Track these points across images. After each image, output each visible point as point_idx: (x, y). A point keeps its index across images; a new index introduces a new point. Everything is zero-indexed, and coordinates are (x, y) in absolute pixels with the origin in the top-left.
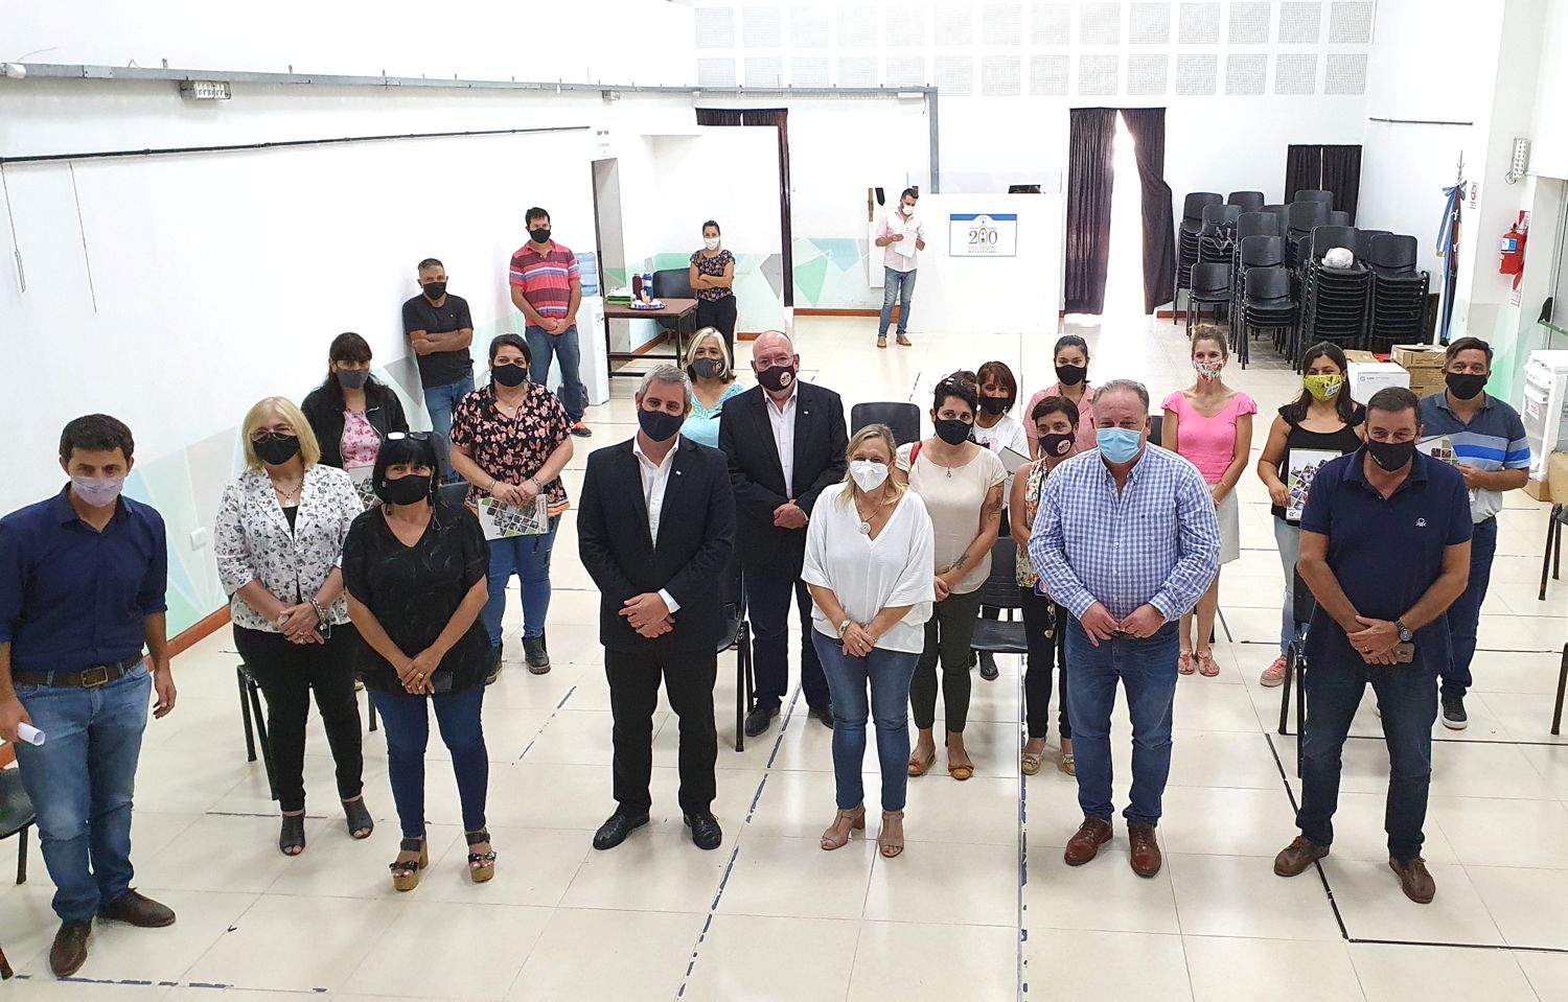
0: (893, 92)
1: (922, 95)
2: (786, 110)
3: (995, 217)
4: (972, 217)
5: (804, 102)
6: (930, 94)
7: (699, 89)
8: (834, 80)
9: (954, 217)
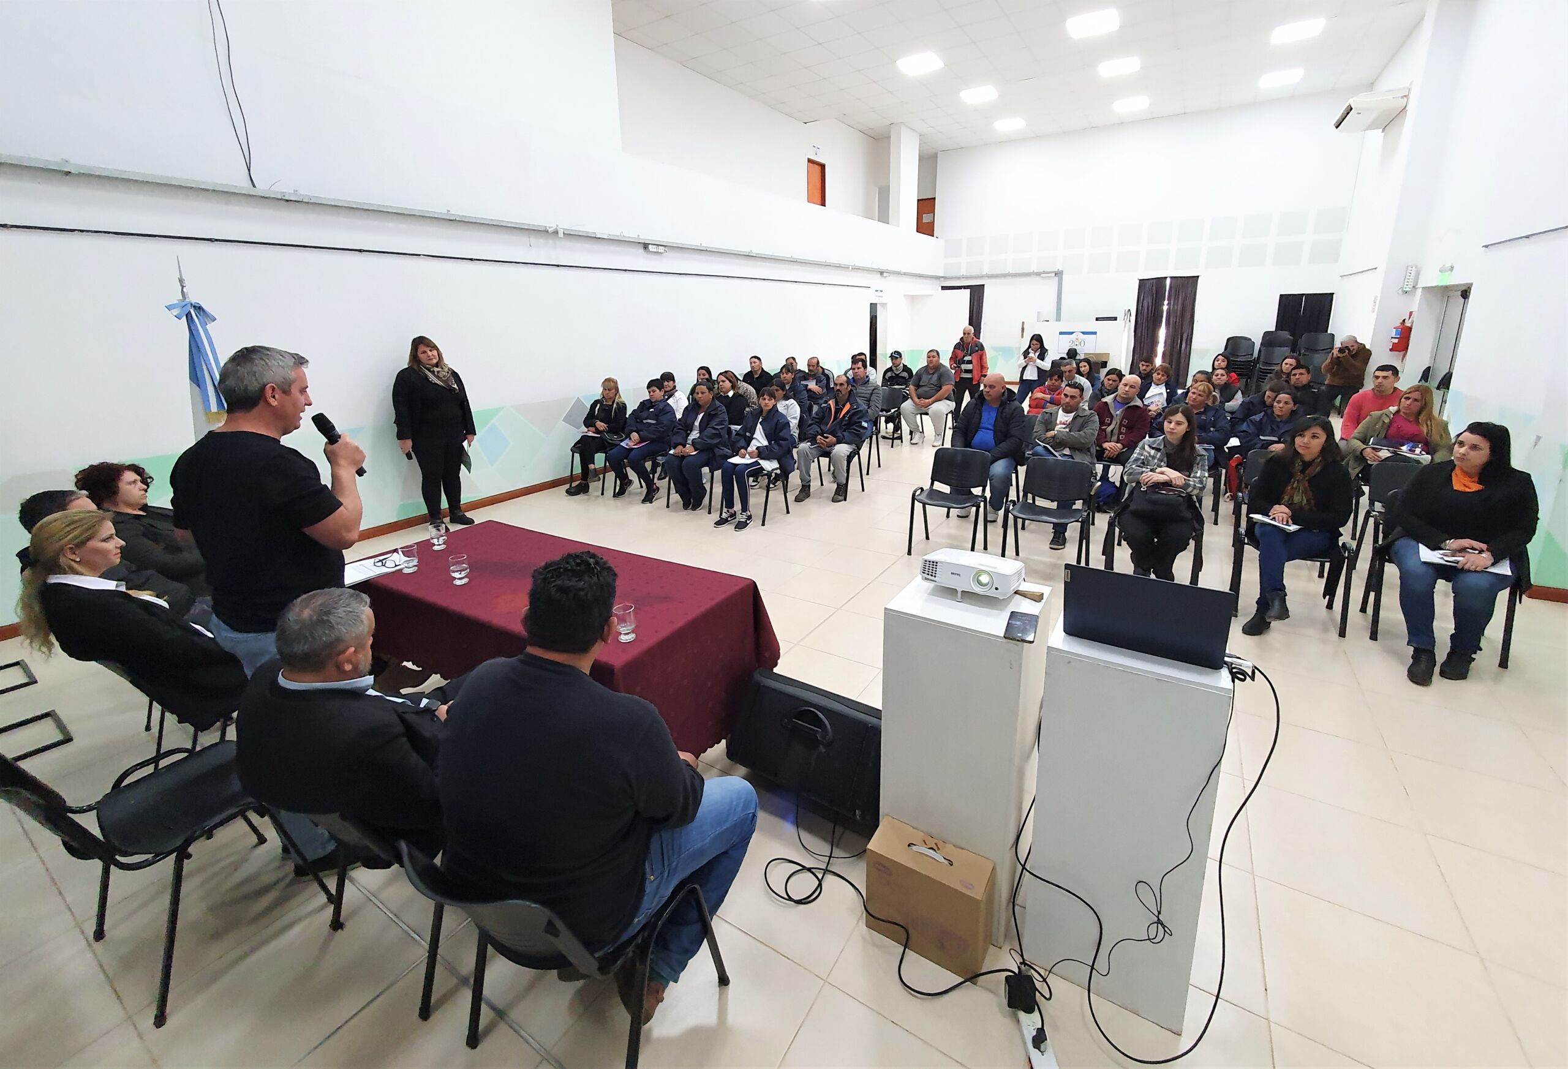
0: (1038, 274)
1: (1053, 274)
2: (984, 285)
3: (1084, 333)
4: (1072, 333)
5: (993, 281)
6: (1058, 274)
7: (943, 277)
8: (1009, 269)
9: (1061, 333)
